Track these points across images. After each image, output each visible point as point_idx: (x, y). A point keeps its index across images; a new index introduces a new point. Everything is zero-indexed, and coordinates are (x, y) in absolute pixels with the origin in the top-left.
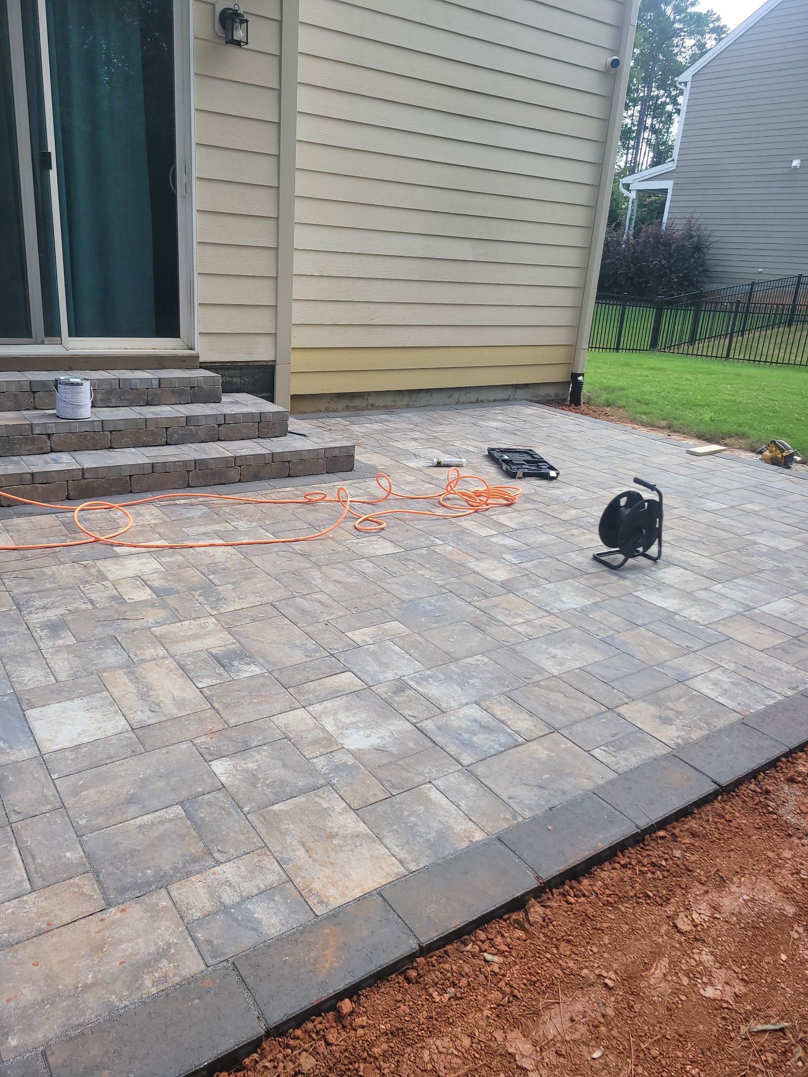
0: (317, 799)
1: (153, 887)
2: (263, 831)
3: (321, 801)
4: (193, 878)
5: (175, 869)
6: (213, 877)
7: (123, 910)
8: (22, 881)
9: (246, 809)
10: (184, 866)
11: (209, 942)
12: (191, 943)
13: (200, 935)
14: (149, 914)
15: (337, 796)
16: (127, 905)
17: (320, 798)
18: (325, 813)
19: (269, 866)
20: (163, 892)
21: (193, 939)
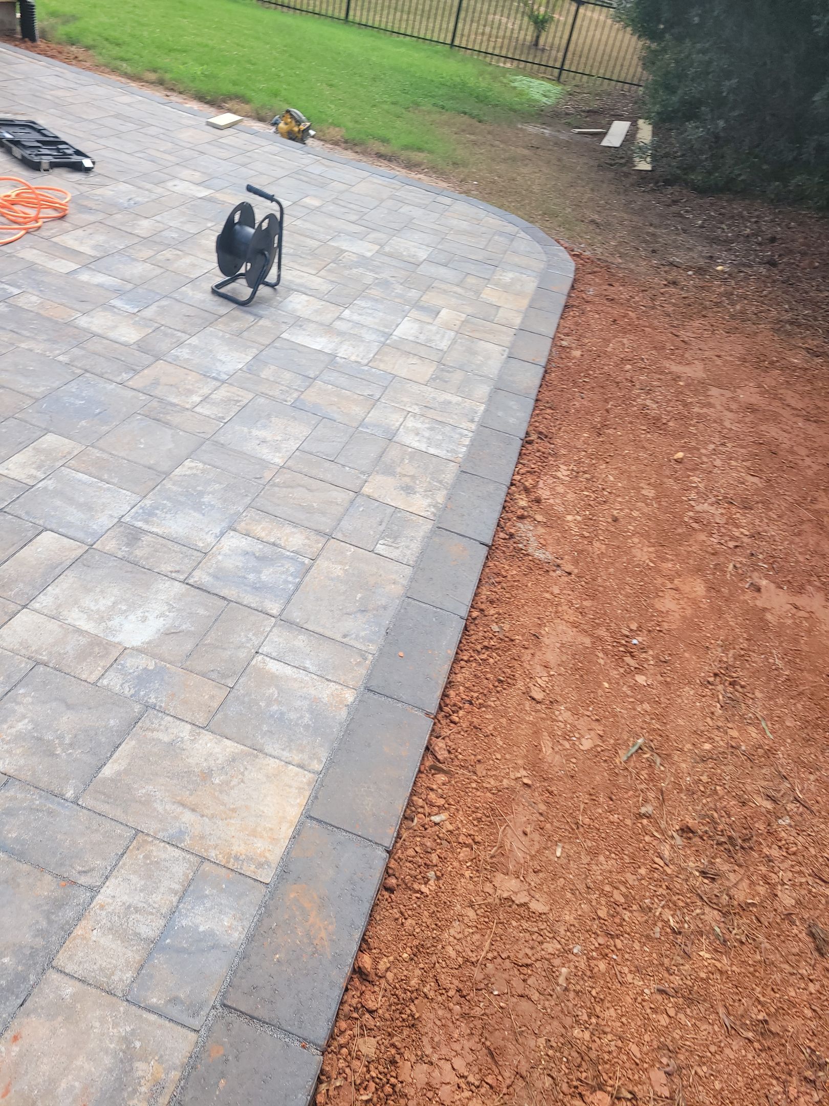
0: (149, 734)
1: (32, 978)
2: (118, 813)
3: (156, 735)
4: (78, 931)
5: (41, 933)
6: (104, 913)
7: (16, 1038)
9: (70, 794)
10: (50, 922)
11: (174, 1000)
12: (153, 1017)
13: (155, 1000)
14: (60, 1019)
15: (169, 718)
16: (15, 1026)
17: (153, 731)
18: (173, 748)
19: (163, 856)
20: (53, 975)
21: (149, 1011)
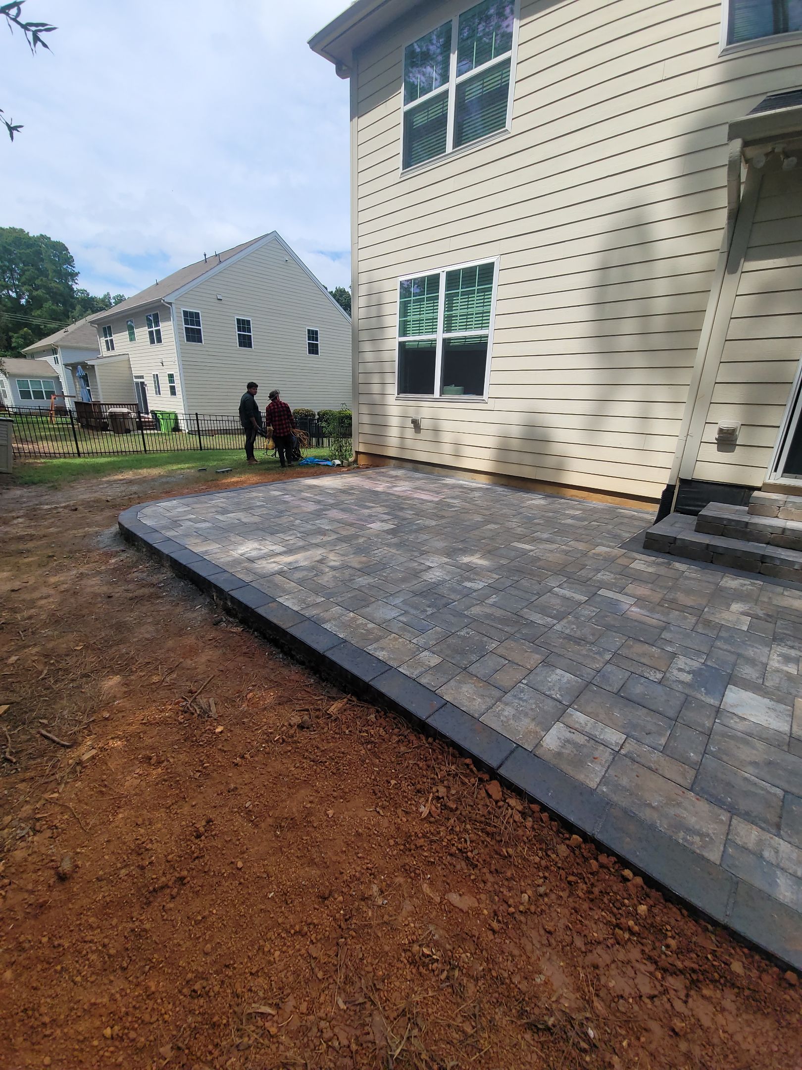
1: (725, 807)
4: (754, 827)
7: (698, 799)
8: (661, 745)
16: (702, 799)
21: (724, 847)
